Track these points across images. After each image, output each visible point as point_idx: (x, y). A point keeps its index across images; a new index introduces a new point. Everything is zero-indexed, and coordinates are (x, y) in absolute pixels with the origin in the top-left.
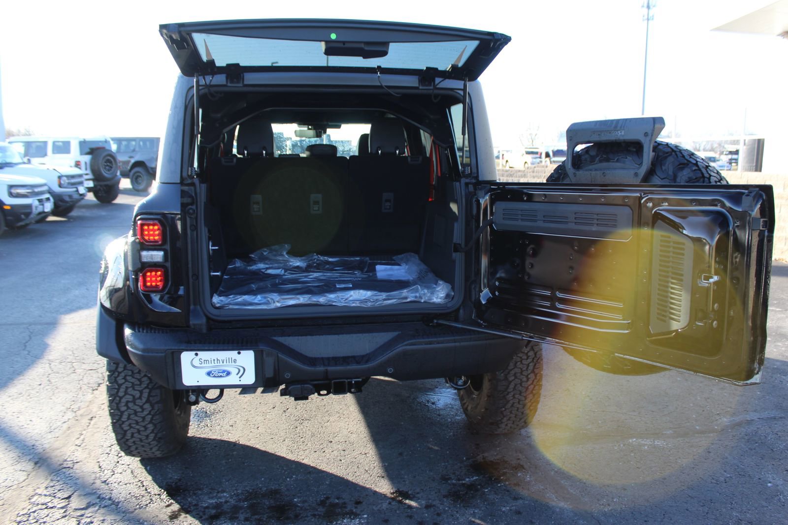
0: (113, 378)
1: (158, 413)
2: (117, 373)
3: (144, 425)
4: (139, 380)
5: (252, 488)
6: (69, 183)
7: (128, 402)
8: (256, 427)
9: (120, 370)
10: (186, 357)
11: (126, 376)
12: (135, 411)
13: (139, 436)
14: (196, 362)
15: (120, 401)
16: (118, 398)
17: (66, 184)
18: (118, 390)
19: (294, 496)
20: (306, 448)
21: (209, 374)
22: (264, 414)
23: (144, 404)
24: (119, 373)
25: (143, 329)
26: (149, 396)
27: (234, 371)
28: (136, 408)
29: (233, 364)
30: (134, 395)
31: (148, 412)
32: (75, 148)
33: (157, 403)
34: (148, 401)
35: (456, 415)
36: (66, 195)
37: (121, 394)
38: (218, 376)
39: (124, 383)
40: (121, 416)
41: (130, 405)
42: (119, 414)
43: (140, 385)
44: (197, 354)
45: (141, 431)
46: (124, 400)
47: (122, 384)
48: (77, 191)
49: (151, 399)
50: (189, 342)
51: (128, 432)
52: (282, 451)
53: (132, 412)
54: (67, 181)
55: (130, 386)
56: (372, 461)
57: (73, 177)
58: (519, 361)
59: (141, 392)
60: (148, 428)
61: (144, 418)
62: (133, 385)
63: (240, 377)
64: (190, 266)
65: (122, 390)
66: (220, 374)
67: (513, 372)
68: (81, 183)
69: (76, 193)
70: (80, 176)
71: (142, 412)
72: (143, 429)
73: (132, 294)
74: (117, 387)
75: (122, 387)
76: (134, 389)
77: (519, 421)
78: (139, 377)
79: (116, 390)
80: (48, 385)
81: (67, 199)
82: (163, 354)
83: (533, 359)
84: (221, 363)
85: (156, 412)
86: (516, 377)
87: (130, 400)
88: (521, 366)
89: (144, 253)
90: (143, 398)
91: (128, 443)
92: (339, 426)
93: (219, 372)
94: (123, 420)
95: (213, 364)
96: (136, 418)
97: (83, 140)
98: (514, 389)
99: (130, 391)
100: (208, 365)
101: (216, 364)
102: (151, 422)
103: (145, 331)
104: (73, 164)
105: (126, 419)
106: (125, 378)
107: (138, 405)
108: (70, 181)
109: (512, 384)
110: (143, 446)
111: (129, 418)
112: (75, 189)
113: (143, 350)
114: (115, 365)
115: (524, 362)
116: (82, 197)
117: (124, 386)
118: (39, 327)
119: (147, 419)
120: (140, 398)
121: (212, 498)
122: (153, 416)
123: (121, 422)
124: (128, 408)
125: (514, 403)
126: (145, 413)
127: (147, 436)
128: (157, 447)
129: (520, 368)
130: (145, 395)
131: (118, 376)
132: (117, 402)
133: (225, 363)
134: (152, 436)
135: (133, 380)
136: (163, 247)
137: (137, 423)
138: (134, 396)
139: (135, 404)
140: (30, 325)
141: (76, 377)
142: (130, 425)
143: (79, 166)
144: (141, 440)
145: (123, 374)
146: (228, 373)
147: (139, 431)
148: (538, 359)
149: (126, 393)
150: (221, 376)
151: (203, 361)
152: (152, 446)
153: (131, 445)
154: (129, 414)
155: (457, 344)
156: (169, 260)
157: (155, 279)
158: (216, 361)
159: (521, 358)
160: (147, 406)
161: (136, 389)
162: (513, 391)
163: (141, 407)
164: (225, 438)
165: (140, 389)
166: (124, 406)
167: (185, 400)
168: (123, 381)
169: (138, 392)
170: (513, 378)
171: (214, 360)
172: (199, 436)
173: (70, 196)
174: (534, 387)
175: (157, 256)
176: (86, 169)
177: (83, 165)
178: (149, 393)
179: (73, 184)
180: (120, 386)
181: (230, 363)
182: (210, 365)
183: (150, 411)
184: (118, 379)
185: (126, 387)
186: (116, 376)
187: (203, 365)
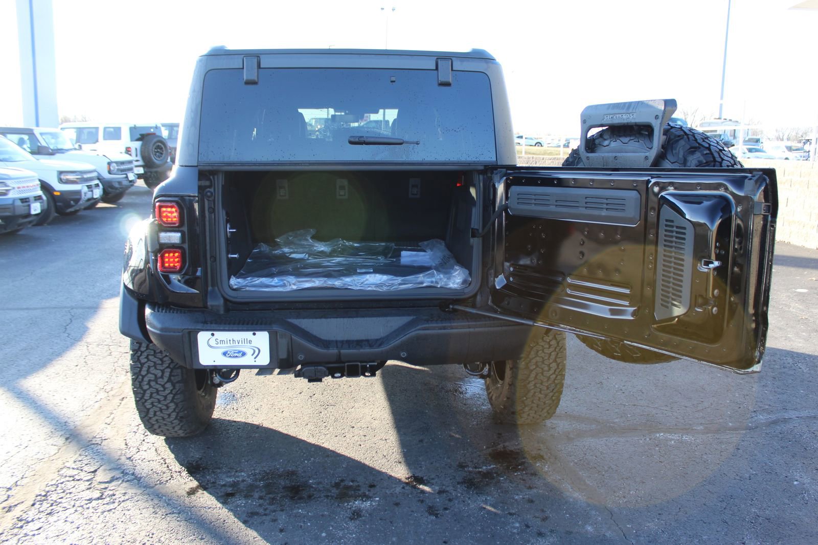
0: (136, 357)
1: (179, 392)
2: (140, 353)
3: (165, 404)
4: (161, 360)
5: (270, 469)
6: (118, 170)
7: (150, 381)
8: (281, 411)
9: (143, 349)
10: (203, 337)
11: (148, 355)
12: (157, 389)
13: (162, 415)
14: (213, 343)
15: (142, 379)
16: (140, 377)
17: (116, 170)
18: (141, 368)
19: (309, 477)
20: (327, 432)
21: (225, 354)
22: (291, 399)
23: (166, 383)
24: (142, 352)
25: (163, 310)
26: (170, 375)
27: (249, 352)
28: (158, 386)
29: (248, 344)
30: (156, 374)
31: (169, 391)
32: (126, 134)
33: (178, 382)
34: (169, 380)
35: (483, 404)
36: (115, 182)
37: (143, 373)
38: (234, 357)
39: (146, 362)
40: (144, 394)
41: (153, 384)
42: (142, 392)
43: (162, 364)
44: (213, 335)
45: (163, 409)
46: (146, 379)
47: (144, 363)
48: (127, 177)
49: (172, 378)
50: (205, 322)
51: (150, 411)
52: (304, 435)
53: (155, 391)
54: (117, 168)
55: (152, 365)
56: (391, 447)
57: (123, 163)
58: (540, 350)
59: (163, 372)
60: (170, 407)
61: (165, 397)
62: (155, 364)
63: (255, 358)
64: (208, 248)
65: (145, 369)
66: (236, 354)
67: (534, 361)
68: (131, 170)
69: (126, 179)
70: (130, 162)
71: (164, 391)
72: (164, 407)
73: (152, 275)
74: (140, 366)
75: (145, 366)
76: (156, 368)
77: (541, 411)
78: (161, 357)
79: (139, 369)
80: (84, 366)
81: (117, 185)
82: (180, 334)
83: (556, 348)
84: (237, 344)
85: (178, 391)
86: (537, 366)
87: (152, 379)
88: (543, 355)
89: (163, 235)
90: (164, 377)
91: (151, 421)
92: (363, 412)
93: (234, 353)
94: (146, 398)
95: (229, 345)
96: (158, 397)
97: (133, 126)
98: (536, 378)
99: (152, 370)
100: (224, 345)
101: (232, 345)
102: (172, 401)
103: (164, 311)
104: (124, 150)
105: (148, 398)
106: (147, 357)
107: (160, 384)
108: (119, 167)
109: (533, 373)
110: (166, 425)
111: (151, 397)
112: (125, 176)
113: (161, 330)
114: (138, 345)
115: (546, 351)
116: (131, 183)
117: (146, 365)
118: (81, 311)
119: (168, 398)
120: (162, 377)
121: (230, 477)
122: (175, 395)
123: (144, 400)
124: (150, 387)
125: (535, 392)
126: (167, 392)
127: (169, 415)
128: (179, 427)
129: (542, 357)
130: (167, 374)
131: (141, 355)
132: (140, 380)
133: (240, 344)
134: (174, 415)
135: (155, 360)
136: (180, 229)
137: (159, 401)
138: (156, 376)
139: (157, 383)
140: (72, 309)
141: (111, 359)
142: (152, 403)
143: (129, 153)
144: (163, 419)
145: (145, 354)
146: (244, 354)
147: (161, 410)
148: (561, 348)
149: (148, 372)
150: (237, 357)
151: (219, 341)
152: (174, 425)
153: (154, 423)
154: (151, 392)
155: (472, 330)
156: (187, 242)
157: (173, 260)
158: (231, 342)
159: (542, 346)
160: (169, 385)
161: (158, 368)
162: (534, 380)
163: (163, 386)
164: (250, 421)
165: (162, 368)
166: (147, 384)
167: (209, 382)
168: (146, 360)
169: (160, 371)
170: (534, 367)
171: (230, 340)
172: (224, 418)
173: (120, 183)
174: (556, 377)
175: (175, 237)
176: (137, 156)
177: (133, 152)
178: (171, 372)
179: (122, 170)
180: (142, 365)
181: (246, 344)
182: (226, 345)
183: (172, 390)
184: (140, 358)
185: (149, 366)
186: (139, 355)
187: (219, 345)
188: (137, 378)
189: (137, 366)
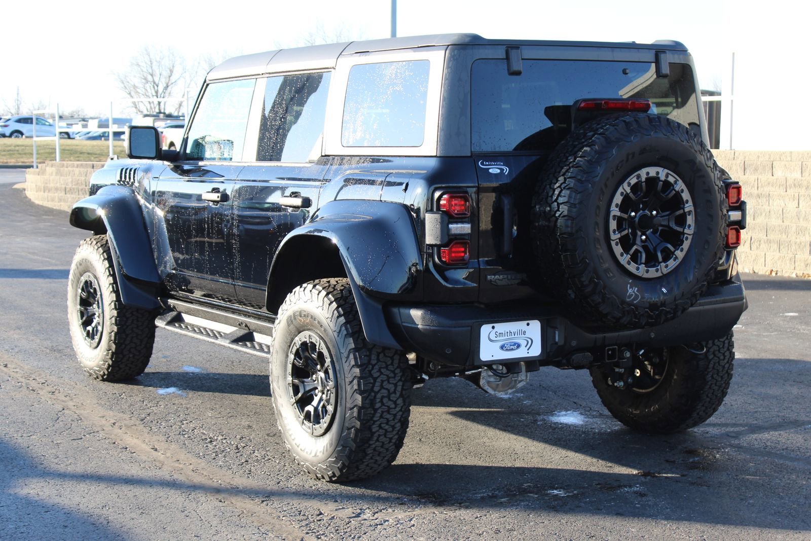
2: (371, 366)
7: (383, 397)
9: (373, 362)
10: (486, 331)
12: (388, 407)
15: (375, 397)
21: (502, 347)
24: (373, 366)
27: (523, 343)
28: (390, 403)
37: (376, 389)
38: (510, 350)
39: (379, 376)
41: (385, 400)
43: (394, 377)
46: (379, 396)
47: (377, 378)
50: (488, 315)
55: (385, 379)
59: (396, 385)
63: (528, 350)
65: (378, 384)
66: (512, 347)
71: (395, 408)
76: (389, 382)
79: (371, 385)
84: (513, 336)
87: (385, 395)
89: (452, 226)
90: (397, 392)
93: (511, 345)
94: (375, 419)
96: (388, 416)
99: (385, 384)
106: (379, 371)
107: (392, 401)
109: (711, 363)
117: (379, 380)
120: (394, 392)
124: (383, 404)
125: (711, 384)
126: (398, 409)
130: (399, 388)
131: (373, 369)
132: (372, 398)
135: (388, 372)
137: (387, 422)
138: (388, 390)
139: (390, 400)
145: (377, 367)
146: (519, 346)
147: (386, 433)
149: (382, 387)
150: (512, 349)
154: (382, 411)
161: (391, 382)
163: (395, 402)
165: (395, 382)
169: (392, 385)
175: (468, 229)
178: (403, 386)
182: (504, 338)
184: (372, 372)
185: (381, 380)
186: (370, 369)
187: (498, 338)
188: (369, 395)
189: (369, 382)
